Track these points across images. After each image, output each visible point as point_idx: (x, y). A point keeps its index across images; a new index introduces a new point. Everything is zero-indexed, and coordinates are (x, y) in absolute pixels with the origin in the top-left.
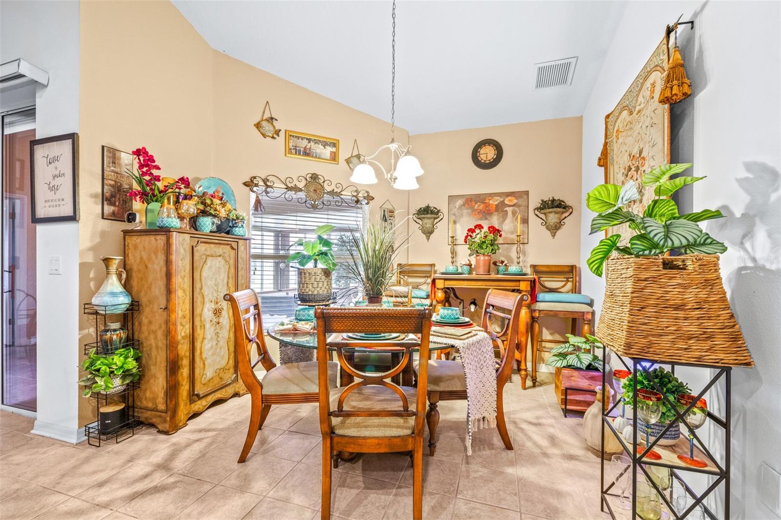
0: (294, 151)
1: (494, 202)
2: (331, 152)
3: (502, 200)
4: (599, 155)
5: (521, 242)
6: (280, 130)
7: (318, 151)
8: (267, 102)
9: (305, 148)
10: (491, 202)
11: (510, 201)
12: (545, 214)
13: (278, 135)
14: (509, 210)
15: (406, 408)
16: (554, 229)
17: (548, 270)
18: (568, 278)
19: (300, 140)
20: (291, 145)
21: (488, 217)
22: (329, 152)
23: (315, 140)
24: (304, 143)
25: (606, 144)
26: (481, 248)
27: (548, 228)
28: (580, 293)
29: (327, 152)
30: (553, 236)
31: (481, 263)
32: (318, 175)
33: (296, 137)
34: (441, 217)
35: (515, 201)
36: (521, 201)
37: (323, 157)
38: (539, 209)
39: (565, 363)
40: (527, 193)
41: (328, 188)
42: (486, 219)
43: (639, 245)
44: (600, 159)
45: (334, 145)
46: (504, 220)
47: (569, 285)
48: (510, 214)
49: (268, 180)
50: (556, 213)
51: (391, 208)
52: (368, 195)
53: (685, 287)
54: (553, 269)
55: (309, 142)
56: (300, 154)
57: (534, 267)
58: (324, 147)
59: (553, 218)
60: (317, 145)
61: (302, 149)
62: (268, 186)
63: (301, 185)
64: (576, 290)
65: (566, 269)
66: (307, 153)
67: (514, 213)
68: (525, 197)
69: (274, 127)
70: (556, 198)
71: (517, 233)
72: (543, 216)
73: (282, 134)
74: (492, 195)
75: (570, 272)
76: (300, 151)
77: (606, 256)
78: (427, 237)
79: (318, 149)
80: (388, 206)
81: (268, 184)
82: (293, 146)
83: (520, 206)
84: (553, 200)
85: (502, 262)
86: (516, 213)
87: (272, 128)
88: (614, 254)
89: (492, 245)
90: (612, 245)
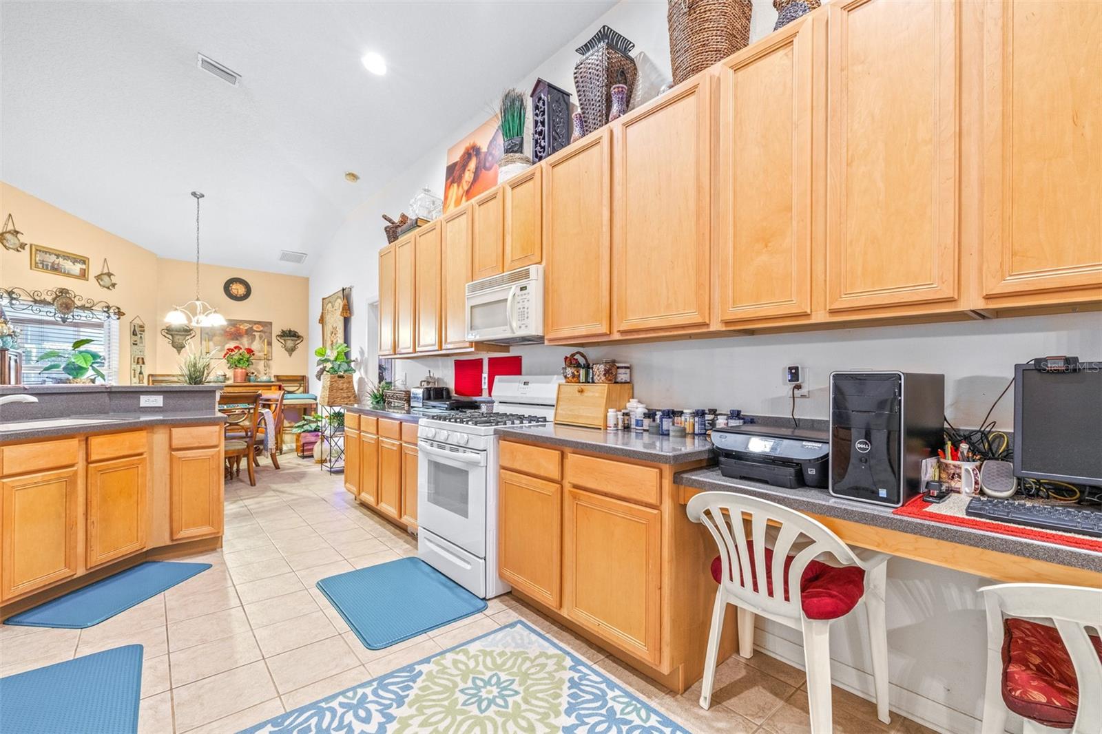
0: (40, 266)
1: (245, 327)
2: (81, 269)
3: (251, 326)
4: (319, 318)
5: (268, 358)
6: (26, 244)
7: (67, 267)
8: (10, 215)
9: (53, 263)
10: (241, 327)
11: (257, 328)
12: (284, 340)
13: (24, 249)
14: (257, 334)
15: (247, 434)
16: (291, 351)
17: (287, 379)
18: (300, 384)
19: (48, 255)
20: (37, 259)
21: (239, 338)
22: (79, 269)
23: (64, 256)
24: (52, 258)
25: (322, 313)
26: (239, 363)
27: (286, 350)
28: (308, 393)
29: (76, 268)
30: (290, 355)
31: (239, 375)
32: (68, 290)
33: (43, 252)
34: (193, 334)
35: (262, 328)
36: (266, 329)
37: (72, 272)
38: (280, 336)
39: (303, 430)
40: (271, 324)
41: (78, 303)
42: (237, 339)
43: (332, 370)
44: (320, 320)
45: (84, 263)
46: (252, 342)
47: (302, 388)
48: (257, 337)
49: (14, 293)
50: (292, 340)
51: (141, 323)
52: (119, 312)
53: (343, 383)
54: (291, 378)
55: (58, 258)
56: (47, 269)
57: (277, 377)
58: (74, 263)
59: (290, 343)
60: (65, 261)
61: (50, 264)
62: (12, 299)
63: (49, 299)
64: (306, 391)
65: (299, 378)
66: (55, 269)
67: (261, 337)
68: (269, 326)
69: (19, 240)
70: (292, 330)
71: (264, 352)
72: (283, 341)
73: (27, 248)
74: (242, 322)
75: (302, 380)
76: (47, 265)
77: (322, 373)
78: (178, 351)
79: (67, 265)
80: (137, 322)
81: (14, 296)
82: (40, 260)
83: (265, 332)
84: (290, 331)
85: (253, 373)
86: (262, 337)
87: (17, 242)
88: (325, 373)
89: (247, 361)
90: (324, 370)
